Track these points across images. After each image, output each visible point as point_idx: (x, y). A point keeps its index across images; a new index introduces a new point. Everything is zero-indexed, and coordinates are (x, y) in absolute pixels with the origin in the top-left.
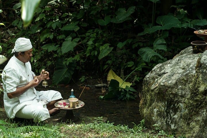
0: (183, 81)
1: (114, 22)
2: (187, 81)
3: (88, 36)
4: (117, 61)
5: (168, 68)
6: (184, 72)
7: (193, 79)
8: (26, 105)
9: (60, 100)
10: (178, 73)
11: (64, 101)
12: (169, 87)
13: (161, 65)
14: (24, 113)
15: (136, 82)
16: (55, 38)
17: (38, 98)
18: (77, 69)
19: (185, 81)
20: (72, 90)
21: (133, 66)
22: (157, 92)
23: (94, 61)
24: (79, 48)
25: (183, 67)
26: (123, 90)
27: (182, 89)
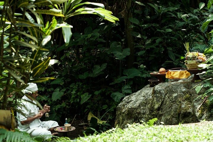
0: (144, 104)
1: (91, 76)
2: (146, 103)
3: (72, 88)
4: (94, 106)
5: (133, 97)
6: (144, 98)
7: (150, 102)
8: (34, 130)
9: (58, 127)
10: (140, 100)
11: (61, 127)
12: (135, 109)
13: (128, 96)
14: (33, 135)
15: (110, 120)
16: (46, 90)
17: (42, 126)
18: (64, 113)
19: (145, 103)
20: (66, 119)
21: (107, 108)
22: (127, 113)
23: (77, 106)
24: (64, 98)
25: (143, 96)
26: (100, 125)
27: (143, 109)
